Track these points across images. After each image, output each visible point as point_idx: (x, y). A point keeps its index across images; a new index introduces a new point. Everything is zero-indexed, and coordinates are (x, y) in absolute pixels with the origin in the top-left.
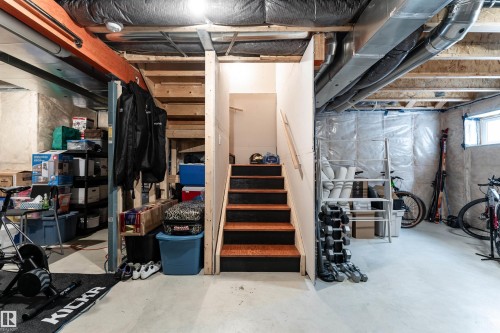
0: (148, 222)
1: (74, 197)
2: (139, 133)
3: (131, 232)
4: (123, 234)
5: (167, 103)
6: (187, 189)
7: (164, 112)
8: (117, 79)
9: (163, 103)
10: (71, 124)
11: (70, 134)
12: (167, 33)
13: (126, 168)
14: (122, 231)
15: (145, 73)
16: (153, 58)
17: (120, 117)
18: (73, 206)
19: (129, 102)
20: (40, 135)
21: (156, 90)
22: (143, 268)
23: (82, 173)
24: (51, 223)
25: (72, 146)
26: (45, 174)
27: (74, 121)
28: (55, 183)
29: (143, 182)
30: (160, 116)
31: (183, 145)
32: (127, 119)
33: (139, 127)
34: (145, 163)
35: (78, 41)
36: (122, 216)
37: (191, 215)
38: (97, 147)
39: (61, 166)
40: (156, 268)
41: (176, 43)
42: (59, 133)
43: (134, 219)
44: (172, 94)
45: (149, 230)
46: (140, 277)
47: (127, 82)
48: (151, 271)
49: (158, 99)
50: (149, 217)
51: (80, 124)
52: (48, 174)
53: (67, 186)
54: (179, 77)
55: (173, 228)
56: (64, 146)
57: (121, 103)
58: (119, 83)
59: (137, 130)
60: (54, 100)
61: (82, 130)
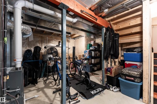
0: (114, 72)
1: (91, 61)
2: (111, 43)
3: (109, 74)
4: (106, 75)
5: (118, 31)
6: (127, 62)
7: (118, 34)
8: (104, 27)
9: (117, 31)
10: (90, 43)
11: (91, 46)
12: (123, 4)
13: (107, 54)
14: (106, 73)
15: (112, 23)
16: (115, 16)
17: (105, 38)
18: (91, 64)
19: (108, 33)
20: (85, 46)
21: (115, 27)
22: (113, 88)
23: (93, 55)
24: (88, 67)
25: (91, 48)
26: (86, 55)
27: (91, 42)
28: (88, 58)
29: (111, 59)
30: (117, 36)
31: (123, 45)
32: (107, 39)
33: (111, 41)
34: (112, 53)
35: (96, 19)
36: (106, 69)
37: (134, 74)
38: (96, 48)
39: (89, 54)
40: (118, 90)
41: (127, 6)
42: (88, 45)
43: (110, 71)
44: (121, 27)
45: (115, 75)
46: (113, 90)
47: (106, 27)
48: (116, 90)
49: (115, 30)
50: (114, 71)
51: (92, 43)
52: (87, 55)
53: (90, 59)
54: (125, 19)
55: (125, 77)
56: (89, 49)
57: (106, 34)
58: (104, 28)
59: (110, 42)
60: (87, 38)
61: (93, 44)
